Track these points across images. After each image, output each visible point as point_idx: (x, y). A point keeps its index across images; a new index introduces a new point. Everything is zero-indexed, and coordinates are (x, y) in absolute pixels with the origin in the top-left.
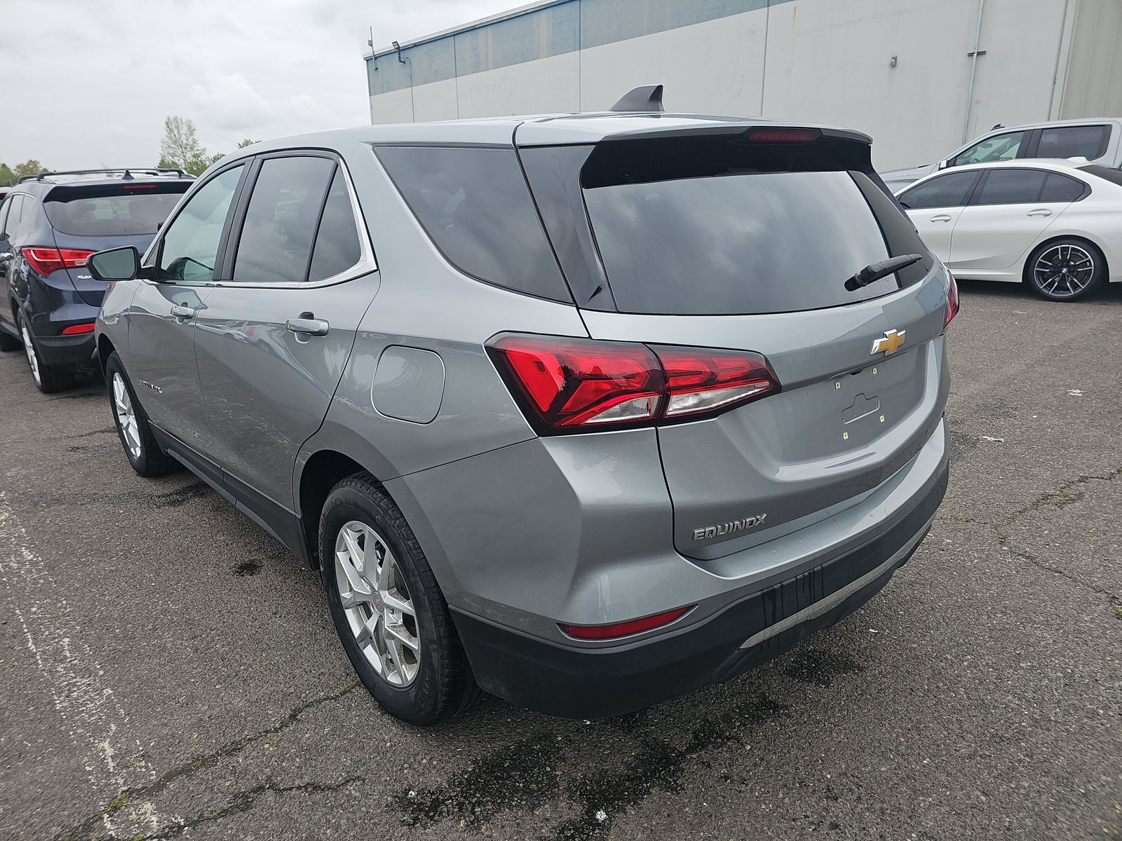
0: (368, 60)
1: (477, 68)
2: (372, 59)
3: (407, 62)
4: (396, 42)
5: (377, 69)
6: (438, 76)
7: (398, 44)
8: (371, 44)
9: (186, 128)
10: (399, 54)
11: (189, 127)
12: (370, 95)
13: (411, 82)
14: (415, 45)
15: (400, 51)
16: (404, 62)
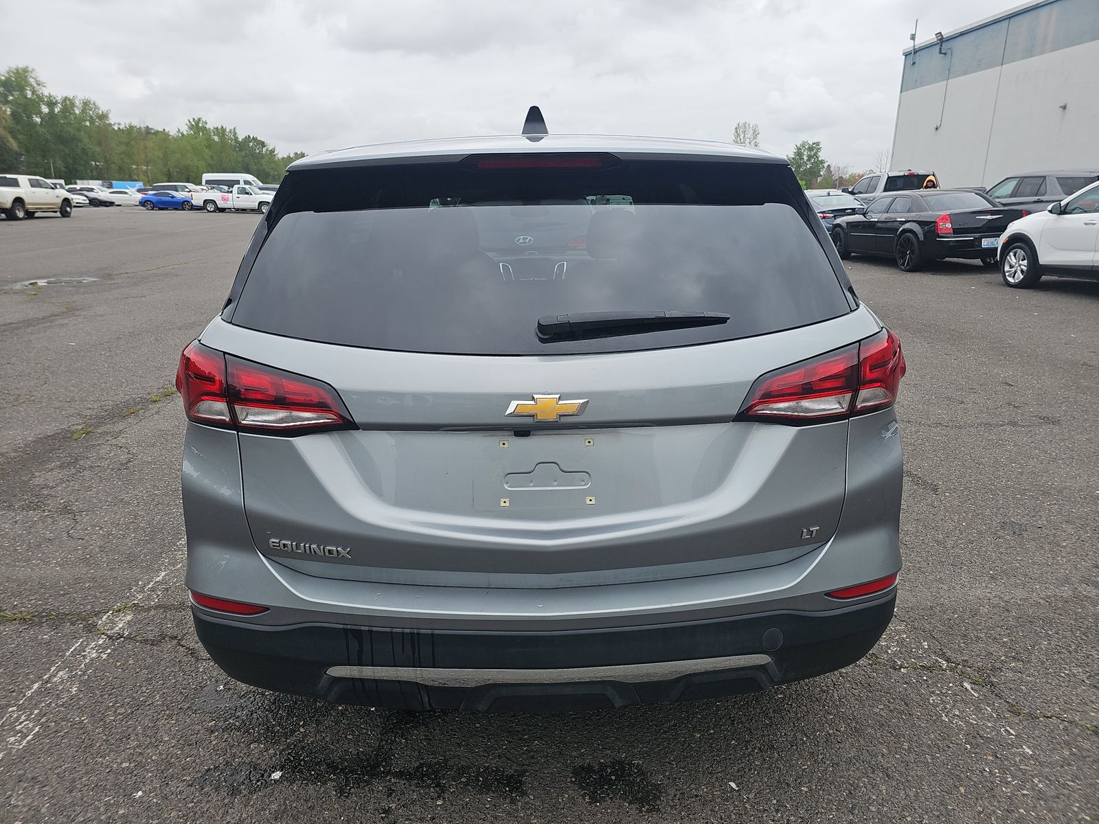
0: (907, 55)
1: (1030, 53)
2: (911, 54)
3: (949, 52)
4: (940, 33)
5: (914, 63)
6: (980, 66)
7: (942, 35)
8: (913, 37)
9: (751, 132)
10: (941, 46)
11: (755, 131)
12: (901, 92)
13: (948, 74)
14: (962, 34)
15: (942, 43)
16: (945, 54)
